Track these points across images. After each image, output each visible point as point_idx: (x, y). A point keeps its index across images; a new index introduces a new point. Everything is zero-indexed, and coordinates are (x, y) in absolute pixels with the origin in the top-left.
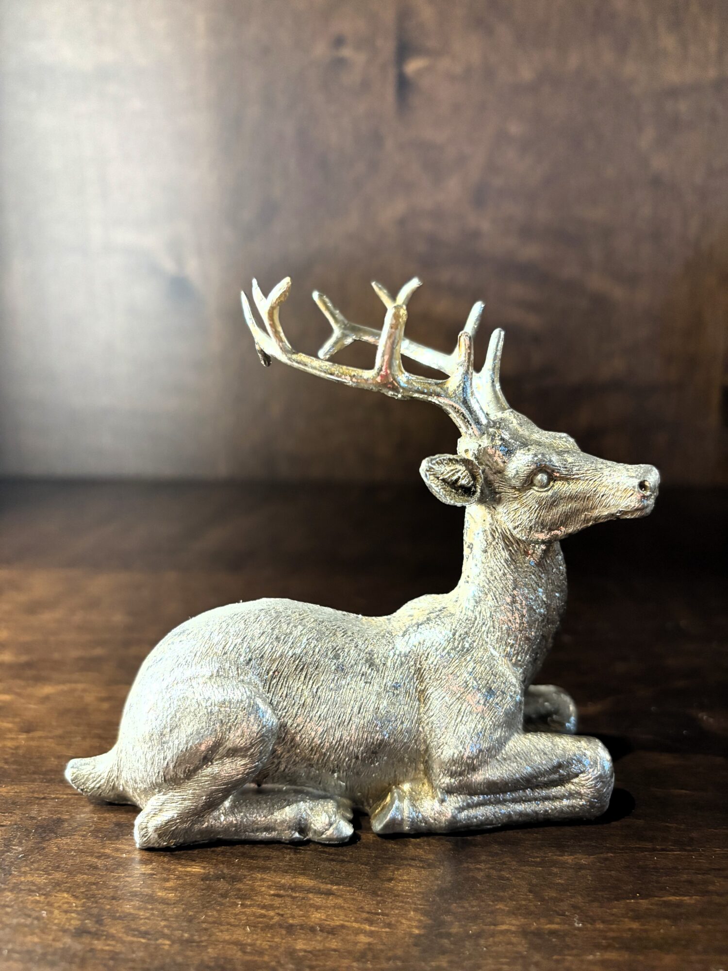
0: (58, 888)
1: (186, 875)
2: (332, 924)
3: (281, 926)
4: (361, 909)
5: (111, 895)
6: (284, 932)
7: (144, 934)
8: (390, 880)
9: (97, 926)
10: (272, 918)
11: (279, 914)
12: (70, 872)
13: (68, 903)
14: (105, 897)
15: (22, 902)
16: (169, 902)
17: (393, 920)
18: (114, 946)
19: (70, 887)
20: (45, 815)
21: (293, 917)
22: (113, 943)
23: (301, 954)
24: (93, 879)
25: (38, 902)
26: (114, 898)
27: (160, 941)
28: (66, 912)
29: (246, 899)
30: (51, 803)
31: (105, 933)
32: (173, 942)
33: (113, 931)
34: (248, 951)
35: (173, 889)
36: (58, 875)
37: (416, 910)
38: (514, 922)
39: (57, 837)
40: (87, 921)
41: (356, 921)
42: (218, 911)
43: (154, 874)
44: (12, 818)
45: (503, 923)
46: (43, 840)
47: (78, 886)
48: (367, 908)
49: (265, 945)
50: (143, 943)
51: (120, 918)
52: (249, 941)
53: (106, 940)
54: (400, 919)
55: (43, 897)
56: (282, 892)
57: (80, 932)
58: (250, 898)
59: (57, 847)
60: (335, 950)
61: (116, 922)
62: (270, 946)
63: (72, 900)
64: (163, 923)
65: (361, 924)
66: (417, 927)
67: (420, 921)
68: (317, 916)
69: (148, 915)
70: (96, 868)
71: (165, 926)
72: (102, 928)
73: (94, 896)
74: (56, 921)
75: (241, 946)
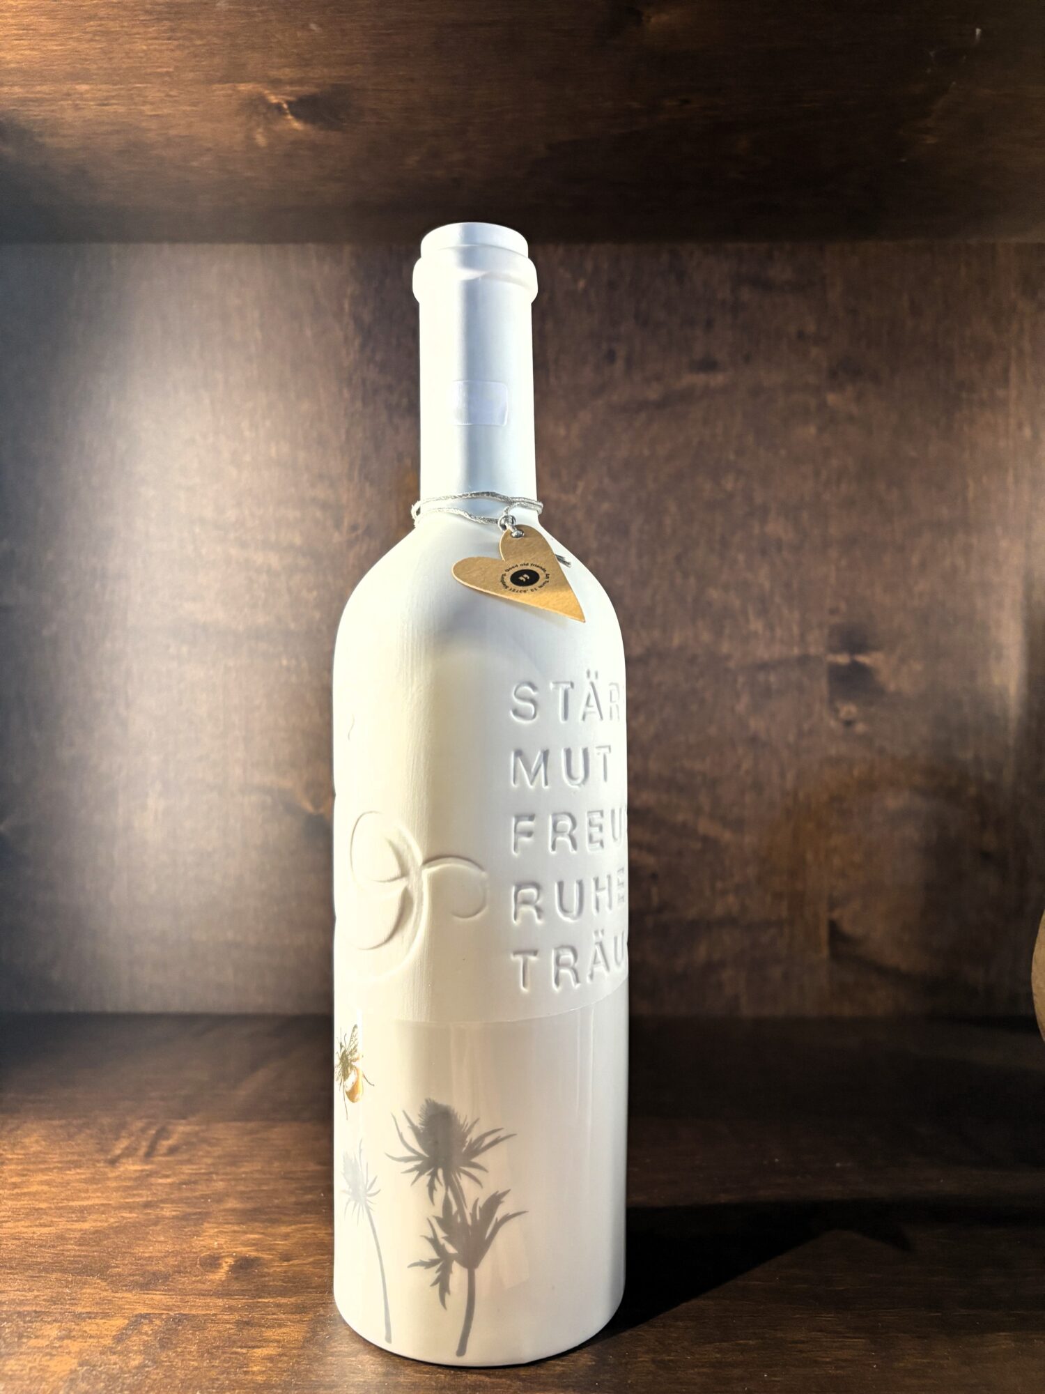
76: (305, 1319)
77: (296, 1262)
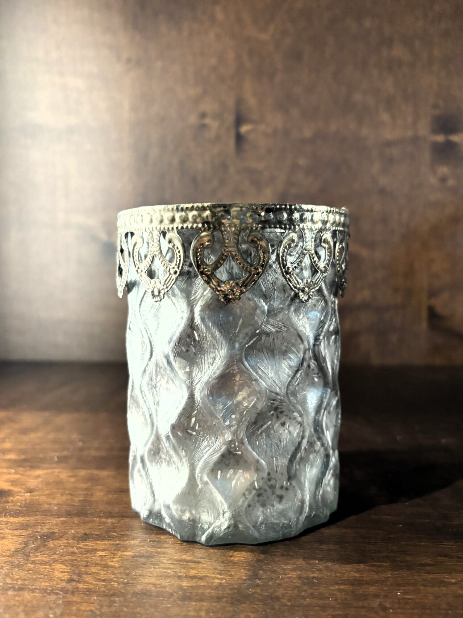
0: (56, 562)
1: (124, 556)
2: (201, 575)
3: (174, 576)
4: (216, 569)
5: (85, 564)
6: (176, 579)
7: (104, 581)
8: (231, 556)
9: (79, 578)
10: (170, 573)
11: (173, 571)
12: (62, 555)
13: (62, 568)
14: (82, 566)
15: (38, 568)
16: (116, 567)
17: (233, 573)
18: (88, 586)
19: (63, 562)
20: (45, 530)
21: (181, 573)
22: (88, 584)
23: (185, 588)
24: (74, 558)
25: (46, 568)
26: (86, 566)
27: (112, 583)
28: (62, 572)
29: (156, 565)
30: (47, 525)
31: (83, 581)
32: (119, 584)
33: (87, 580)
34: (158, 587)
35: (117, 562)
36: (55, 557)
37: (244, 569)
38: (294, 573)
39: (53, 540)
40: (73, 576)
41: (213, 574)
42: (141, 570)
43: (107, 555)
44: (27, 532)
45: (289, 574)
46: (45, 541)
47: (67, 561)
48: (219, 568)
49: (167, 584)
50: (103, 585)
51: (90, 574)
52: (158, 582)
53: (84, 583)
54: (236, 573)
55: (49, 566)
56: (175, 562)
57: (70, 581)
58: (158, 565)
59: (53, 544)
60: (203, 586)
61: (88, 576)
62: (170, 585)
63: (64, 567)
64: (113, 576)
65: (216, 575)
66: (244, 576)
67: (246, 573)
68: (193, 572)
69: (105, 573)
70: (75, 553)
71: (114, 577)
72: (81, 579)
73: (75, 565)
74: (57, 576)
75: (155, 585)
76: (23, 534)
77: (36, 493)
